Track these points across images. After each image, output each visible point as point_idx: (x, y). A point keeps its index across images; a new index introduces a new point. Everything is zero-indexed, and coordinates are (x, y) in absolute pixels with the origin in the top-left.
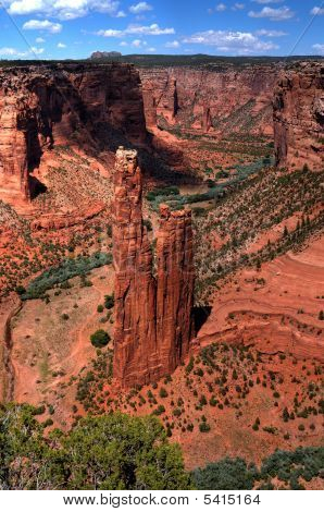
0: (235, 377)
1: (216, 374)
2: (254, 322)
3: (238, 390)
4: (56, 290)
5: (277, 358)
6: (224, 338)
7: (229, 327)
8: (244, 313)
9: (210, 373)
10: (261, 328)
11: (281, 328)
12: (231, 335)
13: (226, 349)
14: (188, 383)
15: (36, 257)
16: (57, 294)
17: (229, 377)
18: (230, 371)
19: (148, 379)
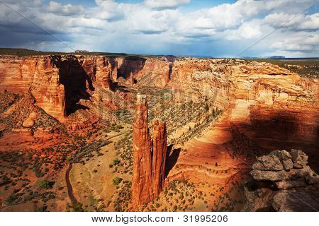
0: (187, 195)
1: (179, 195)
2: (187, 169)
3: (189, 201)
4: (87, 158)
5: (200, 185)
6: (177, 177)
7: (178, 172)
8: (182, 165)
9: (175, 194)
10: (191, 172)
11: (199, 171)
12: (180, 176)
13: (180, 182)
14: (167, 199)
15: (73, 142)
16: (87, 160)
17: (184, 195)
18: (184, 193)
19: (149, 199)
